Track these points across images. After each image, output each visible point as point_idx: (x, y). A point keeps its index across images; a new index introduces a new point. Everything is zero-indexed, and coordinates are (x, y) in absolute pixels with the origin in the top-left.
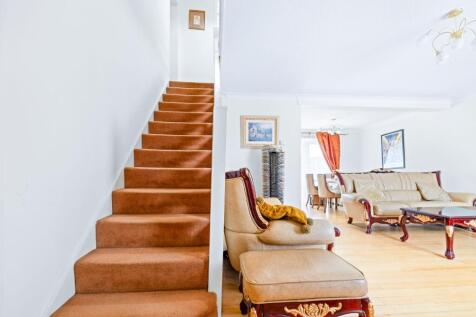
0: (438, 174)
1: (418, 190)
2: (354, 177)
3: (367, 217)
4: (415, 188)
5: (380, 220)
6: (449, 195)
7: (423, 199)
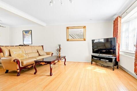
0: (43, 46)
1: (38, 52)
2: (9, 48)
3: (18, 68)
4: (36, 51)
5: (25, 67)
6: (46, 53)
7: (39, 55)
